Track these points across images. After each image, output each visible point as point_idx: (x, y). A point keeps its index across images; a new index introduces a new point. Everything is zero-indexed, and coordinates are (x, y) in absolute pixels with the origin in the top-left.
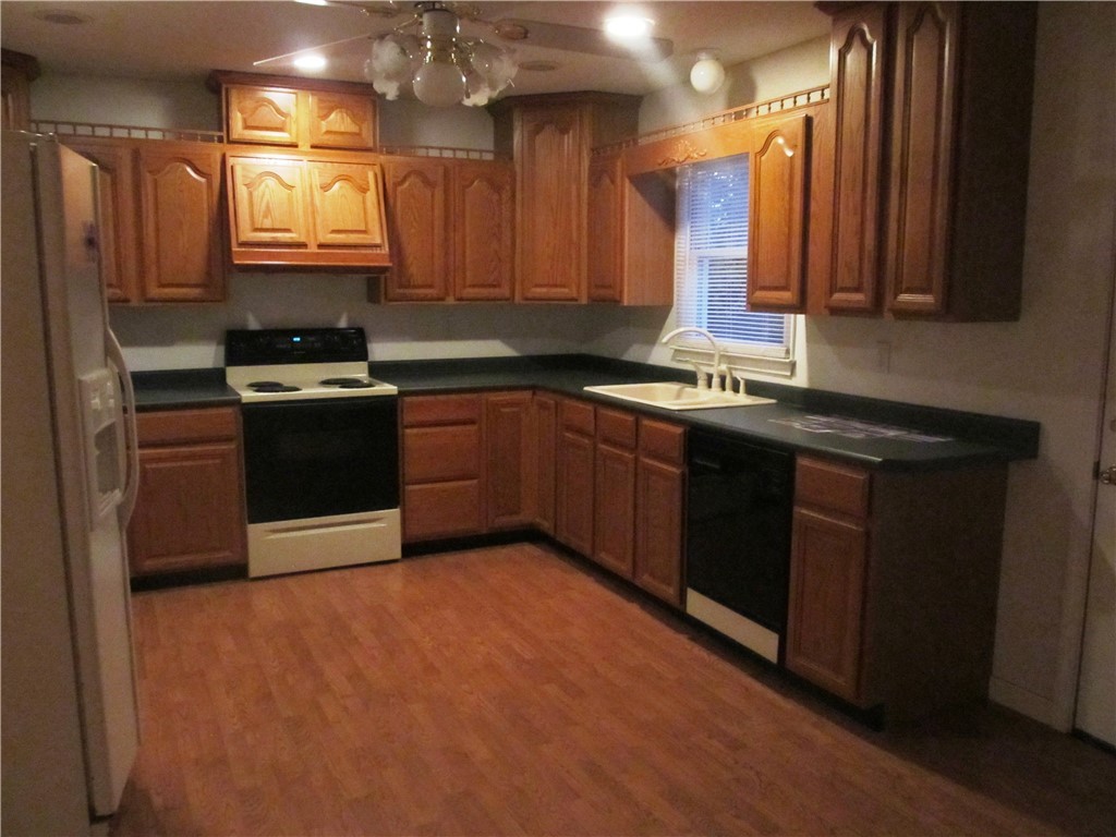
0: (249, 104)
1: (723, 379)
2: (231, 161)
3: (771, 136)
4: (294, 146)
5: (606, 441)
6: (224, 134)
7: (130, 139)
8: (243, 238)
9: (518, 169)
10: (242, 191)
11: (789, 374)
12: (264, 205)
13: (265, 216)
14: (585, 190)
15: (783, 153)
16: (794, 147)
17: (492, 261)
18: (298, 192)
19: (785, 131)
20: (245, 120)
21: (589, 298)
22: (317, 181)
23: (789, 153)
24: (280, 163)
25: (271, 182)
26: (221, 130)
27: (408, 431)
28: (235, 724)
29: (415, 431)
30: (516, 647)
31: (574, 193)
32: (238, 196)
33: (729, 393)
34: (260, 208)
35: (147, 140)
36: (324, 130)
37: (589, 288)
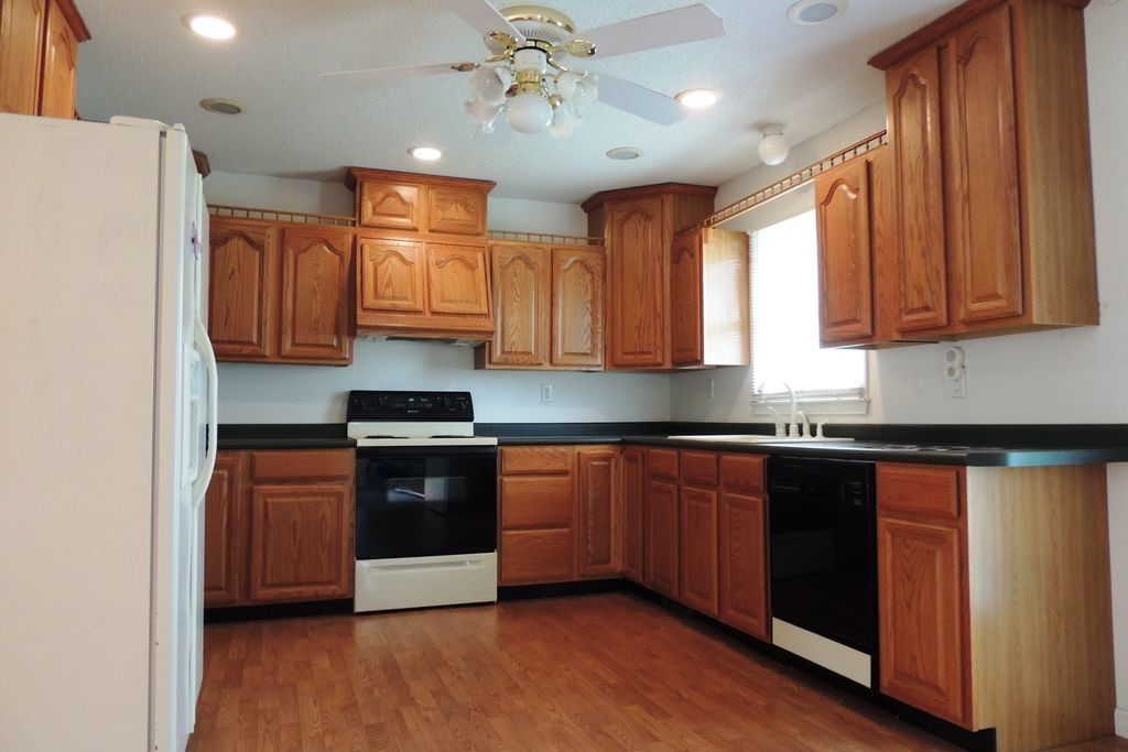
0: (380, 195)
1: (800, 427)
2: (361, 241)
3: (835, 186)
4: (415, 230)
5: (689, 482)
6: (357, 219)
7: (277, 221)
8: (366, 304)
9: (608, 252)
10: (369, 265)
11: (864, 412)
12: (387, 275)
13: (388, 286)
14: (667, 270)
15: (846, 198)
16: (856, 191)
17: (585, 332)
18: (417, 268)
19: (848, 179)
20: (374, 208)
21: (673, 362)
22: (433, 259)
23: (853, 196)
24: (402, 243)
25: (394, 260)
26: (354, 216)
27: (506, 479)
28: (316, 728)
29: (513, 479)
30: (600, 672)
31: (658, 269)
32: (365, 270)
33: (807, 437)
34: (383, 280)
35: (292, 222)
36: (440, 217)
37: (673, 352)
